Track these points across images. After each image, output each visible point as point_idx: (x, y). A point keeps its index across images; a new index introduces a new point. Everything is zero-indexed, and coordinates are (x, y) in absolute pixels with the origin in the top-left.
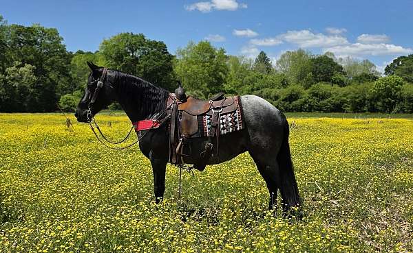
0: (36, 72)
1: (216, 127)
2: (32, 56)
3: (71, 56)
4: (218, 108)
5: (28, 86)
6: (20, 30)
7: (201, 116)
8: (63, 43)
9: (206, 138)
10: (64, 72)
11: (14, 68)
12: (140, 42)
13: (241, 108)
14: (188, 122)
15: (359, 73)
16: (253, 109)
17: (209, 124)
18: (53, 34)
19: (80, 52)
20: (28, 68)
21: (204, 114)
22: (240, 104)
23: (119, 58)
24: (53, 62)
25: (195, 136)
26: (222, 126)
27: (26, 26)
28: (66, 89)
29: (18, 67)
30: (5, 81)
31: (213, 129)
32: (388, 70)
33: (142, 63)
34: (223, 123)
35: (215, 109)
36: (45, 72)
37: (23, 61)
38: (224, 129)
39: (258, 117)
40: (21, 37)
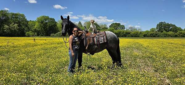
0: (18, 26)
1: (98, 41)
2: (17, 22)
3: (28, 22)
4: (99, 35)
5: (16, 30)
6: (13, 14)
7: (93, 38)
8: (26, 18)
9: (95, 45)
10: (26, 26)
11: (12, 25)
12: (47, 18)
13: (106, 35)
14: (90, 40)
15: (103, 27)
16: (110, 35)
17: (96, 40)
18: (23, 16)
19: (30, 21)
20: (16, 25)
21: (94, 37)
22: (105, 34)
23: (42, 22)
24: (23, 23)
25: (92, 44)
26: (100, 41)
27: (15, 13)
28: (27, 31)
29: (13, 24)
30: (10, 28)
31: (98, 42)
32: (110, 26)
33: (48, 24)
34: (101, 40)
35: (97, 35)
36: (21, 26)
37: (14, 23)
38: (101, 42)
39: (111, 38)
40: (14, 16)
